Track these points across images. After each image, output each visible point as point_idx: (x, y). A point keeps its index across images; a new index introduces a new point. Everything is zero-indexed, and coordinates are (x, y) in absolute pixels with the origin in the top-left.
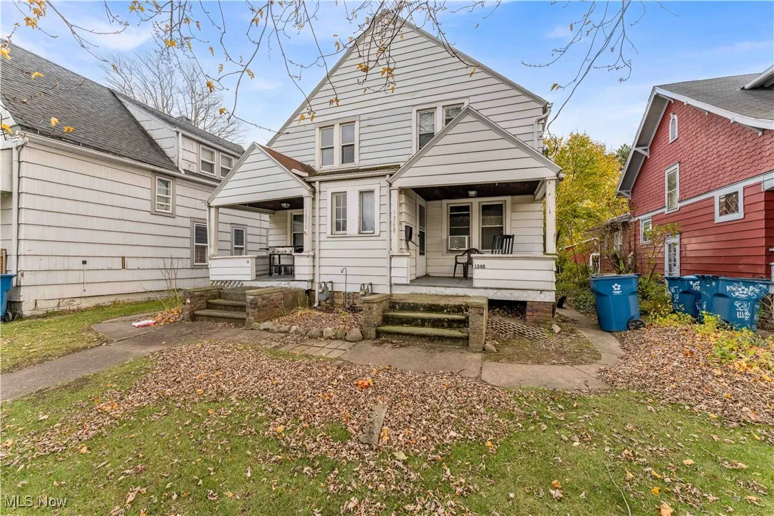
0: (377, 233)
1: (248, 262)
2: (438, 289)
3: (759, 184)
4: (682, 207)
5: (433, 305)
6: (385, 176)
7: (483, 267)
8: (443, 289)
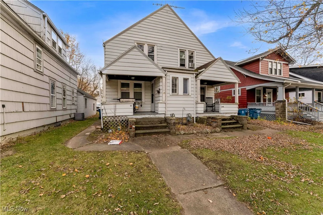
0: (190, 95)
1: (131, 106)
2: (211, 114)
3: (246, 88)
4: (221, 92)
5: (224, 119)
6: (193, 74)
7: (223, 107)
8: (213, 114)
